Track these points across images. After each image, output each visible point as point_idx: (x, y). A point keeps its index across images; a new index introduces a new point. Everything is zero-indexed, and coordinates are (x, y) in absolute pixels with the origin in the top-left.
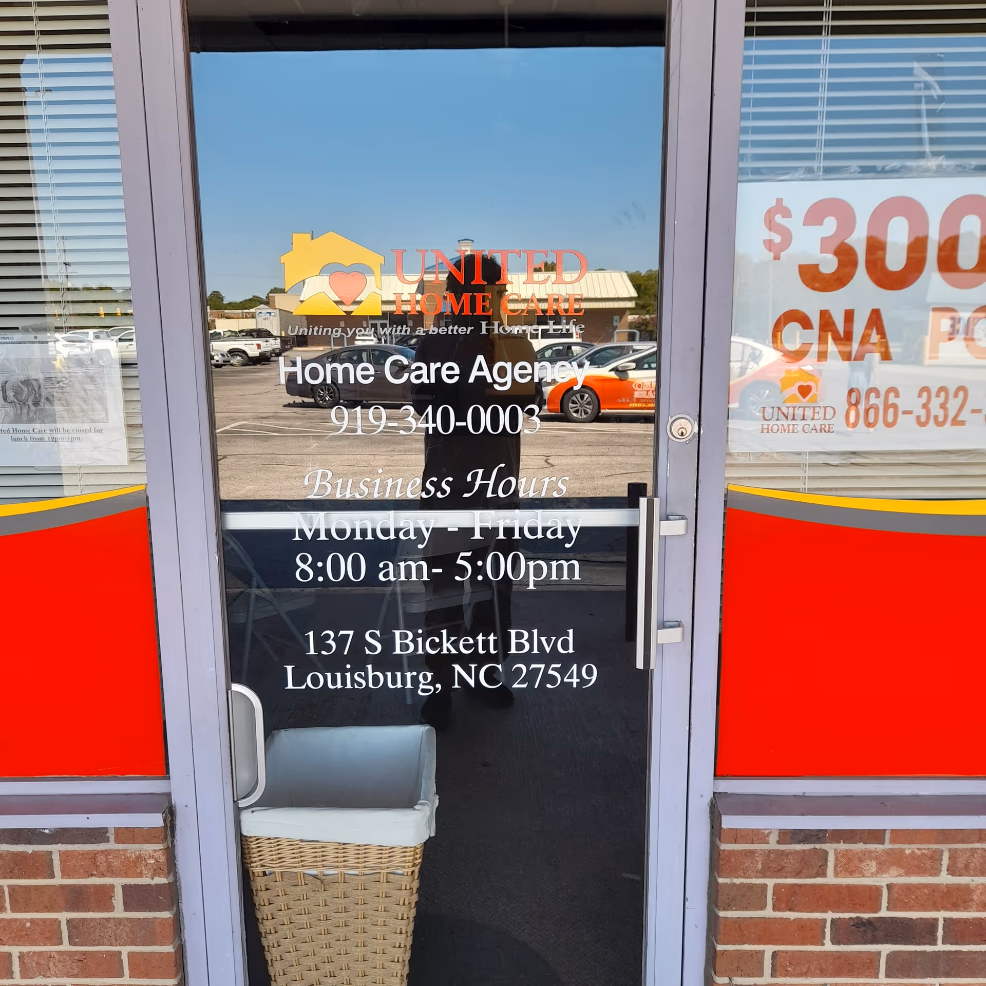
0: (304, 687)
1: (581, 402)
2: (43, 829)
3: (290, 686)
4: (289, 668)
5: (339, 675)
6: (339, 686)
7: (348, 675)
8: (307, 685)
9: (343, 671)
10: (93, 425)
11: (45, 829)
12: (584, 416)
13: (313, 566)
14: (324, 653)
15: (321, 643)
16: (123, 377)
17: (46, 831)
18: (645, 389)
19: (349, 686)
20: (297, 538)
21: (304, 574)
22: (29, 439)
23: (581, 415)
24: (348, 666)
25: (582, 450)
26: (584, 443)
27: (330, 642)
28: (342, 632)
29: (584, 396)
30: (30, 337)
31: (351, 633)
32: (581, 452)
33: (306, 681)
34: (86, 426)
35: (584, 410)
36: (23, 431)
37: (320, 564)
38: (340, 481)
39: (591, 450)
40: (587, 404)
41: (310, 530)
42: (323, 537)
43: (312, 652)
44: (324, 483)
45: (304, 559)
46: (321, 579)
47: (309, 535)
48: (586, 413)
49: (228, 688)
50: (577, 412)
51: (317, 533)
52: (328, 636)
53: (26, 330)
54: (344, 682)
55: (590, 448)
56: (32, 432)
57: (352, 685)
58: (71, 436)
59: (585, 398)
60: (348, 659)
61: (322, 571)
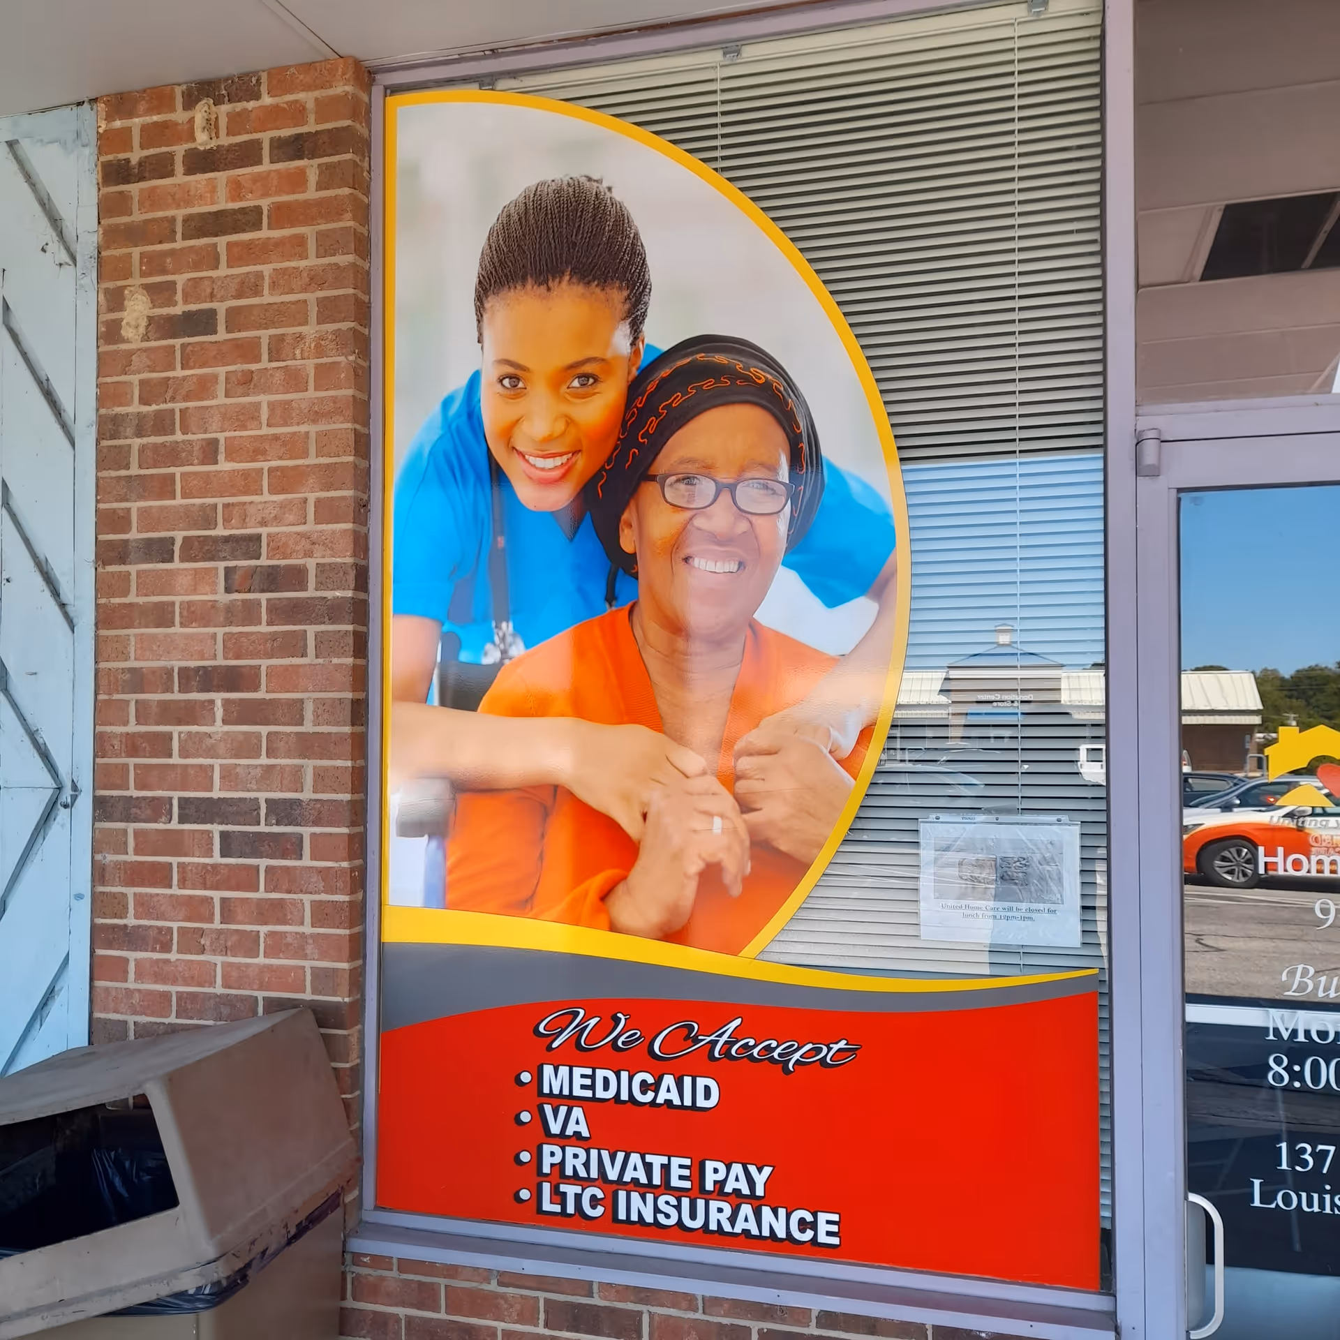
0: (1273, 1206)
1: (1238, 859)
2: (979, 1331)
3: (1257, 1203)
4: (1257, 1183)
5: (1316, 1196)
6: (1316, 1209)
7: (1327, 1197)
8: (1277, 1204)
9: (1322, 1192)
10: (1047, 906)
11: (982, 1332)
12: (1242, 879)
13: (1288, 1069)
14: (1298, 1168)
15: (1295, 1157)
16: (1082, 858)
17: (983, 1335)
18: (1324, 844)
19: (1328, 1210)
20: (1271, 1037)
21: (1277, 1077)
22: (981, 917)
23: (1238, 878)
24: (1328, 1187)
25: (1254, 929)
26: (1252, 919)
27: (1307, 1157)
28: (1320, 1147)
29: (1241, 851)
30: (992, 818)
31: (1332, 1149)
32: (1252, 933)
33: (1276, 1199)
34: (1041, 906)
35: (1243, 871)
36: (978, 908)
37: (1297, 1068)
38: (1323, 979)
39: (1266, 930)
40: (1246, 863)
41: (1287, 1029)
42: (1301, 1038)
43: (1284, 1166)
44: (1305, 980)
45: (1278, 1062)
46: (1297, 1084)
47: (1286, 1035)
48: (1245, 875)
49: (1186, 1198)
50: (1231, 872)
51: (1294, 1033)
52: (1304, 1150)
53: (988, 811)
54: (1322, 1205)
55: (1263, 927)
56: (984, 909)
57: (1332, 1210)
58: (1023, 915)
59: (1244, 854)
60: (1327, 1178)
61: (1300, 1076)
